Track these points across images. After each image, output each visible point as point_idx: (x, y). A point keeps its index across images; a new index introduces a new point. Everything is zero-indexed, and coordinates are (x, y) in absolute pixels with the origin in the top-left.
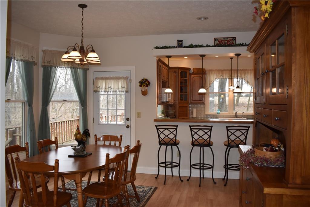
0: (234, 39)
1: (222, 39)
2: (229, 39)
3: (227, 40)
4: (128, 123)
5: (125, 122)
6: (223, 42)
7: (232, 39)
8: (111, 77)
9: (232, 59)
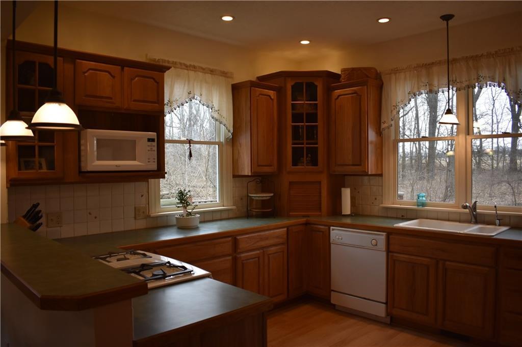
9: (450, 22)
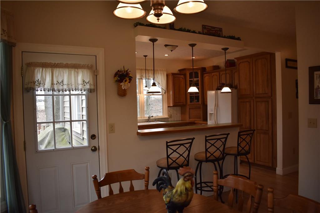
0: (221, 30)
1: (210, 28)
2: (216, 29)
3: (214, 30)
4: (95, 143)
5: (89, 142)
6: (211, 31)
7: (218, 29)
8: (65, 63)
